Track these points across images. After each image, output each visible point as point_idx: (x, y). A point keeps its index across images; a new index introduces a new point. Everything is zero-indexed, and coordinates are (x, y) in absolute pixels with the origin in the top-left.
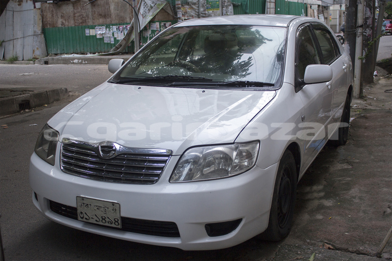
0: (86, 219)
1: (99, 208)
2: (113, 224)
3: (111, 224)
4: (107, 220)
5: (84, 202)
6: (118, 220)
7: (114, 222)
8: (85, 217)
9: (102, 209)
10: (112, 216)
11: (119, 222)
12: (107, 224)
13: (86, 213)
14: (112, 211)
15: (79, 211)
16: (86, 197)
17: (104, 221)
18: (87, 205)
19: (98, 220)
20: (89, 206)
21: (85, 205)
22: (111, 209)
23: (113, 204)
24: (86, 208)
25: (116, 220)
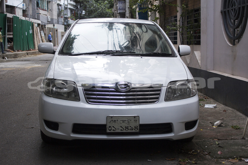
0: (113, 130)
1: (124, 121)
2: (134, 130)
3: (132, 130)
4: (130, 128)
5: (113, 119)
6: (137, 127)
7: (134, 128)
8: (112, 129)
9: (126, 122)
10: (133, 125)
11: (138, 128)
12: (129, 131)
13: (113, 127)
14: (133, 122)
15: (107, 126)
16: (114, 116)
17: (127, 129)
18: (115, 121)
19: (122, 129)
20: (117, 121)
21: (113, 121)
22: (133, 120)
23: (135, 117)
24: (113, 123)
25: (136, 127)
